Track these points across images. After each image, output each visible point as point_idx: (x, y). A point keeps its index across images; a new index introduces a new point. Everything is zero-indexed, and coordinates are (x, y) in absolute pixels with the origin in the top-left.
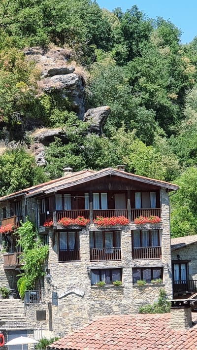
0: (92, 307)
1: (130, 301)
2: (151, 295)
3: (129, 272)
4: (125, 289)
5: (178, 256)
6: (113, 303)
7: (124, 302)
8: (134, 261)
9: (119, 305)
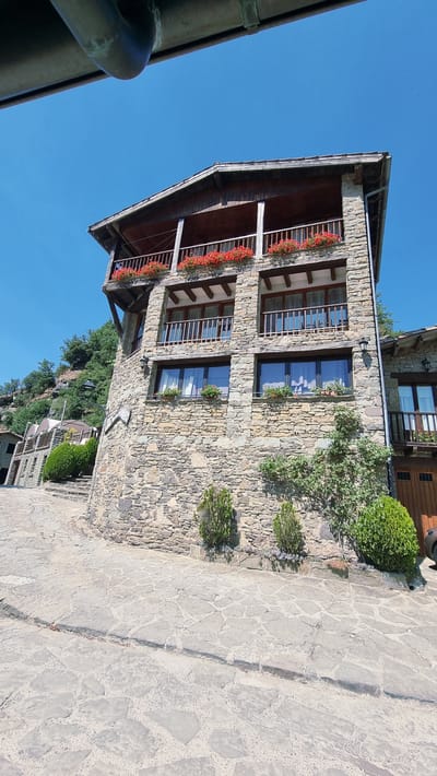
0: (140, 449)
1: (241, 442)
2: (308, 428)
3: (244, 366)
4: (230, 409)
5: (424, 362)
6: (194, 445)
7: (223, 443)
8: (261, 339)
9: (209, 451)
